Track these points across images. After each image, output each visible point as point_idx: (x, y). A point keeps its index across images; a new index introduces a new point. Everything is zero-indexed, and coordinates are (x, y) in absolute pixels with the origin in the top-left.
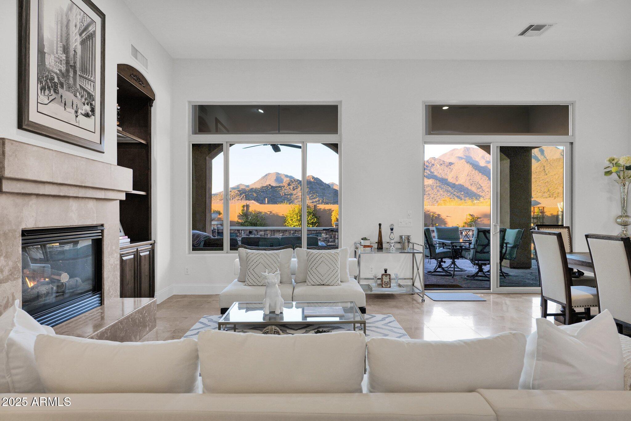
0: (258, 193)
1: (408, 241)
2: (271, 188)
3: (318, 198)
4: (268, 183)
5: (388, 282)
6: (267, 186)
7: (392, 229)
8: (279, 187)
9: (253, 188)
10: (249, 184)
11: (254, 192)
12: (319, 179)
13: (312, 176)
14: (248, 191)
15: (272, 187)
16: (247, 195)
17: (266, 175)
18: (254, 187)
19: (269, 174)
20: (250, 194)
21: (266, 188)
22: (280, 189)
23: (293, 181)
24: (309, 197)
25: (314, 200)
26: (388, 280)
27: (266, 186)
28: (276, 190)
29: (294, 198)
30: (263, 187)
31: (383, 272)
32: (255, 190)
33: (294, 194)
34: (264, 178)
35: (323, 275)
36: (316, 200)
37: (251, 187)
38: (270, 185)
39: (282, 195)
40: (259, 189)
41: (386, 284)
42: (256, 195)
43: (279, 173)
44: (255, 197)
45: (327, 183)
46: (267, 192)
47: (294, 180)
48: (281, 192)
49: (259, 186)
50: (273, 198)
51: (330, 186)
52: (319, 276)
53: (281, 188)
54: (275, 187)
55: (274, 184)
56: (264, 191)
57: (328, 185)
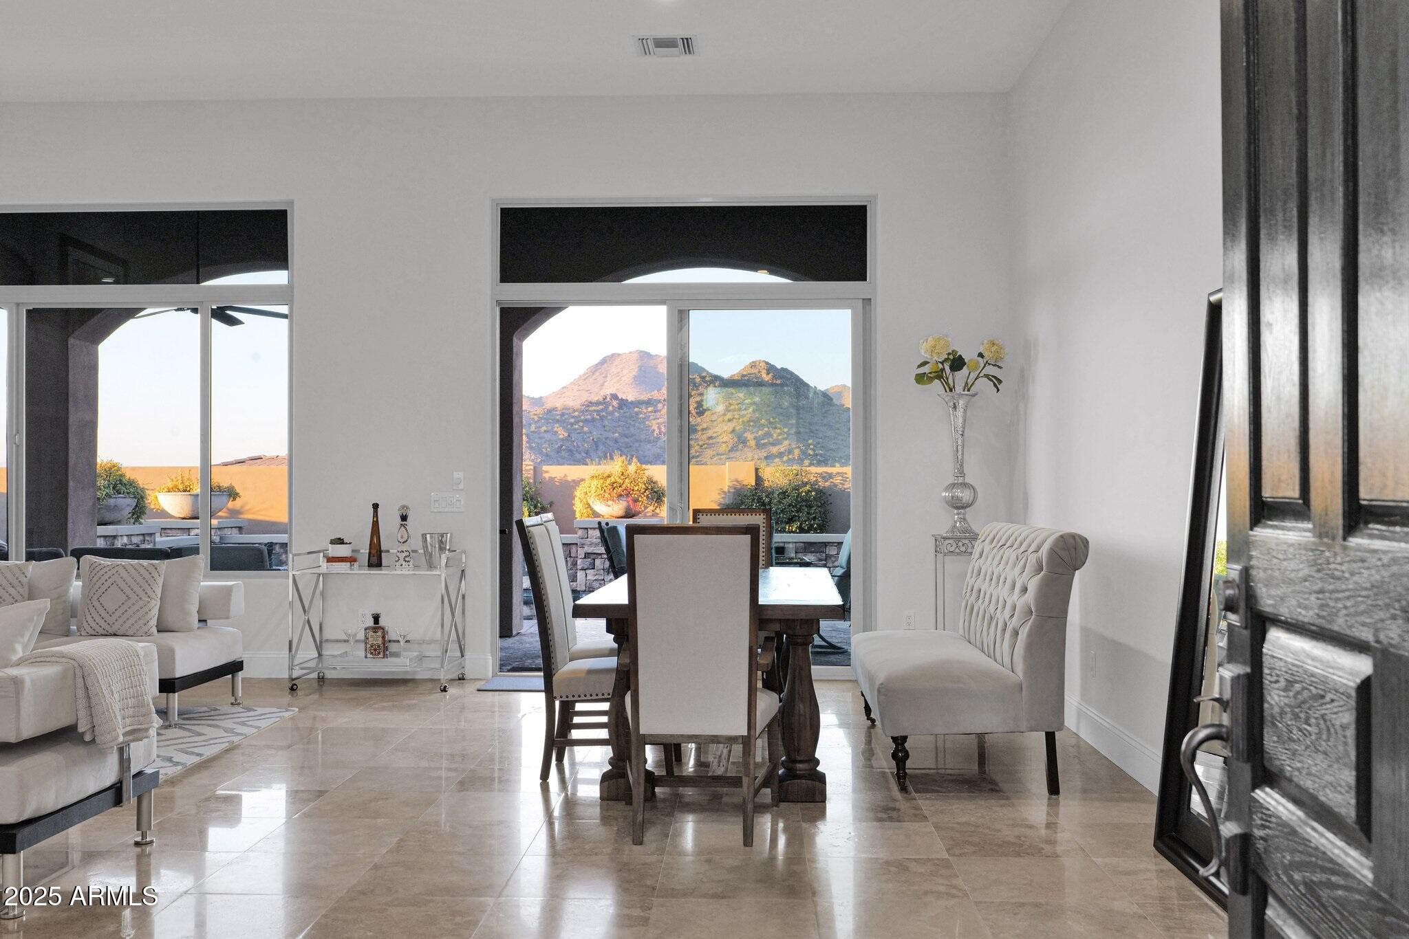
0: (572, 424)
1: (440, 546)
2: (620, 408)
3: (786, 443)
4: (608, 390)
5: (379, 646)
6: (604, 402)
7: (404, 518)
8: (649, 403)
9: (555, 409)
10: (543, 395)
11: (558, 421)
12: (792, 374)
13: (767, 363)
14: (536, 418)
15: (623, 403)
16: (532, 432)
17: (604, 361)
18: (559, 404)
19: (613, 357)
20: (544, 428)
21: (601, 407)
22: (650, 409)
23: (698, 380)
24: (755, 438)
25: (774, 450)
26: (380, 641)
27: (601, 399)
28: (637, 414)
29: (700, 443)
30: (591, 403)
31: (370, 623)
32: (563, 415)
33: (703, 430)
34: (597, 374)
35: (110, 613)
36: (782, 450)
37: (549, 406)
38: (614, 397)
39: (657, 431)
40: (574, 411)
41: (375, 650)
42: (566, 435)
43: (649, 353)
44: (562, 440)
45: (822, 387)
46: (606, 423)
47: (703, 378)
48: (654, 422)
49: (574, 401)
50: (626, 443)
51: (832, 399)
52: (104, 614)
53: (656, 406)
54: (632, 403)
55: (630, 394)
56: (593, 420)
57: (825, 394)
